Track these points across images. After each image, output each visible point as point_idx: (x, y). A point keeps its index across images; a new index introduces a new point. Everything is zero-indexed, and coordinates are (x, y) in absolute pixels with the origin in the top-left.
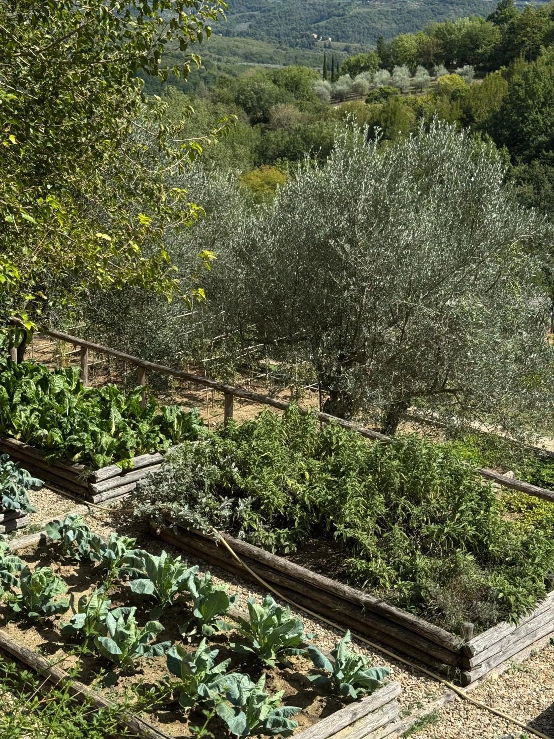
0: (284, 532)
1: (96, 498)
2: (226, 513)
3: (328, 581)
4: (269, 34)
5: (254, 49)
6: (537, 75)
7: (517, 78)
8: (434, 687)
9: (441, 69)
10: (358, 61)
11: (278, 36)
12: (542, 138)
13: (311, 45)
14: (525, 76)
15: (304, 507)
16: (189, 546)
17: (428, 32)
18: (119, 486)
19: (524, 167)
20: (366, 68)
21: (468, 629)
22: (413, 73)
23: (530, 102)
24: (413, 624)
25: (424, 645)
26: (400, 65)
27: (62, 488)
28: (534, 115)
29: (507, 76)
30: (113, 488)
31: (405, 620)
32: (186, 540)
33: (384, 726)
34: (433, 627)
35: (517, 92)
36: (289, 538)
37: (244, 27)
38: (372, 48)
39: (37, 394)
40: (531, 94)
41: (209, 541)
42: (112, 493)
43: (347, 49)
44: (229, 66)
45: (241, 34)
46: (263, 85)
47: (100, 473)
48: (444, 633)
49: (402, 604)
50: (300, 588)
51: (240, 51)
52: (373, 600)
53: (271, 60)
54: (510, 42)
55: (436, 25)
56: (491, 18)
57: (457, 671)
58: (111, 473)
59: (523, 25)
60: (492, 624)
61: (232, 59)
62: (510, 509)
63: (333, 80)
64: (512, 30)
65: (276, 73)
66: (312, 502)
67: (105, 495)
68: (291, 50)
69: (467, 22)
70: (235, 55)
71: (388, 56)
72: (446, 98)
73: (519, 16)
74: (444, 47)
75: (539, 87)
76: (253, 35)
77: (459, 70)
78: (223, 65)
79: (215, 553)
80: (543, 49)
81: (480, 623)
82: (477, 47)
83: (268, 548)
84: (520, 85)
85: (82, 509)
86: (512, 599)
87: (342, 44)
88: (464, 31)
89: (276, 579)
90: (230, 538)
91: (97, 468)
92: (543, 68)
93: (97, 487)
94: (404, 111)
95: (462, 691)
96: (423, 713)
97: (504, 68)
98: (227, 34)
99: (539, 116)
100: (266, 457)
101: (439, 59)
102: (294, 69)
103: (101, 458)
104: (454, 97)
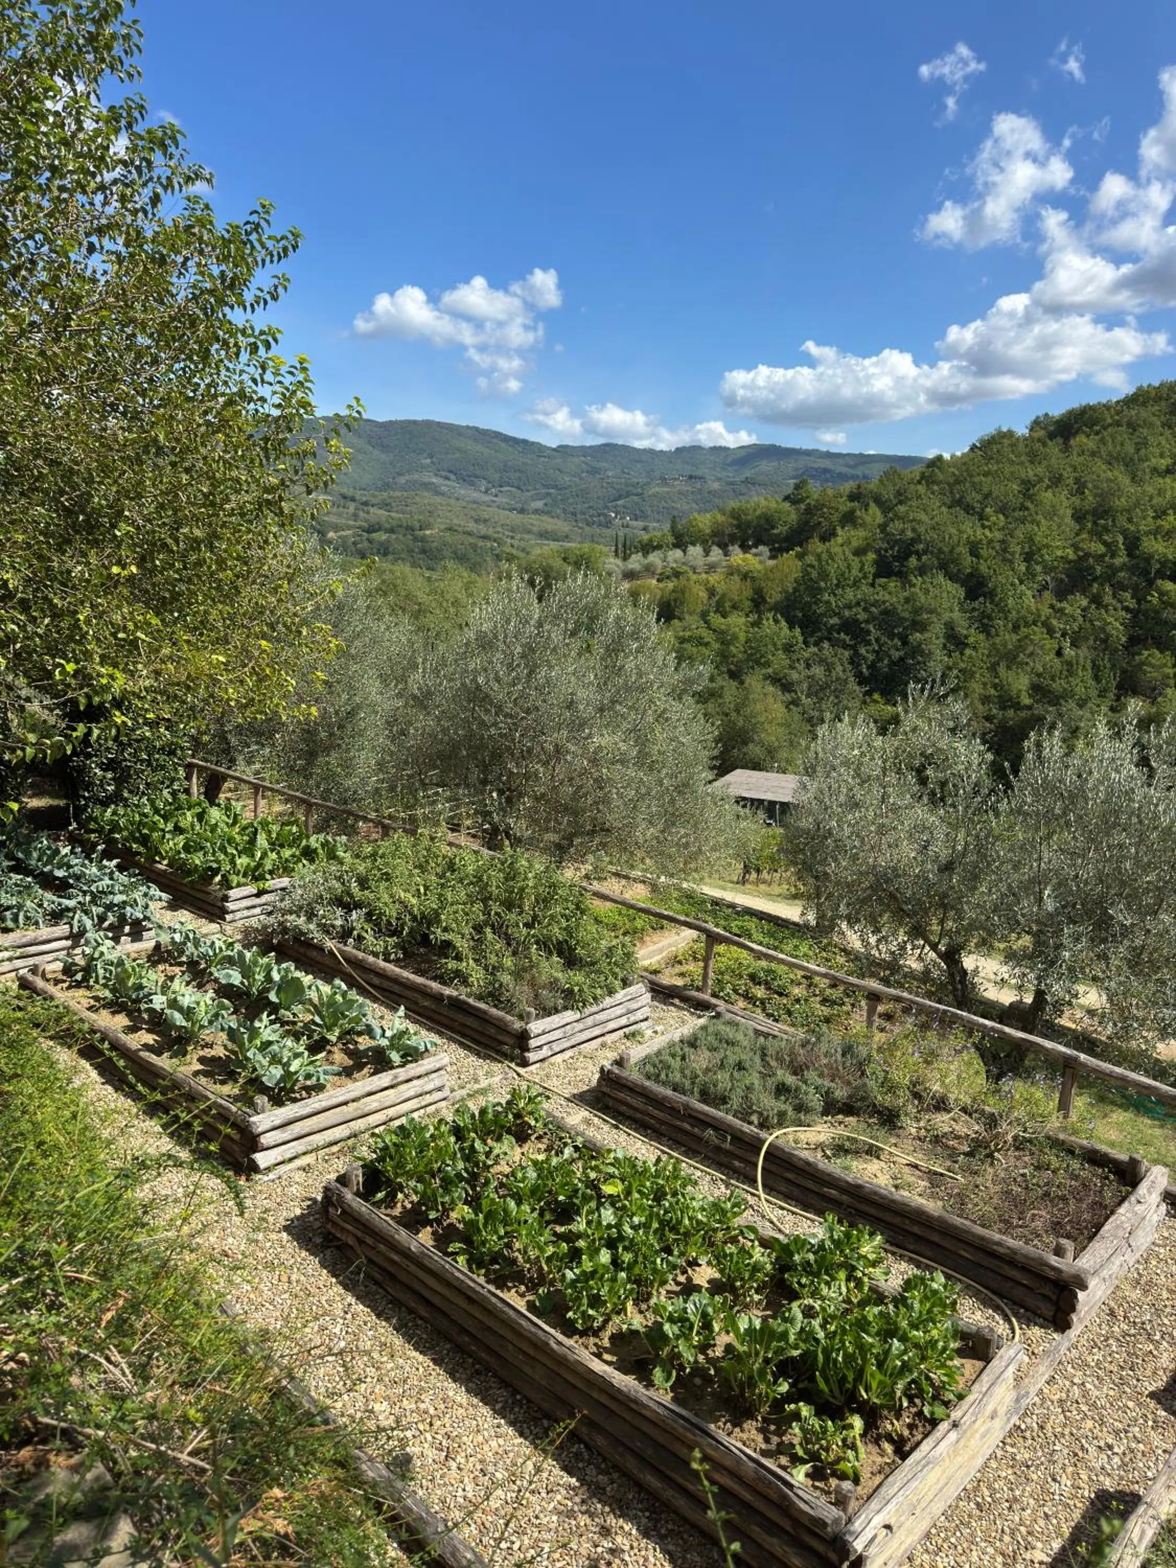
0: (392, 940)
1: (228, 917)
2: (339, 922)
3: (419, 980)
4: (564, 511)
5: (550, 528)
6: (831, 557)
7: (810, 559)
8: (496, 1067)
9: (735, 550)
10: (651, 540)
11: (574, 514)
12: (834, 621)
13: (608, 524)
14: (819, 557)
15: (414, 919)
16: (305, 956)
17: (722, 512)
18: (254, 907)
19: (814, 649)
20: (659, 547)
21: (529, 1014)
22: (707, 553)
23: (822, 584)
24: (485, 1012)
25: (493, 1031)
26: (694, 544)
27: (200, 909)
28: (826, 597)
29: (800, 556)
30: (248, 908)
31: (479, 1009)
32: (302, 950)
33: (430, 1092)
34: (501, 1014)
35: (808, 574)
36: (396, 946)
37: (539, 504)
38: (667, 526)
39: (192, 825)
40: (824, 575)
41: (320, 949)
42: (246, 913)
43: (645, 529)
44: (523, 544)
45: (536, 511)
46: (550, 561)
47: (233, 893)
48: (509, 1018)
49: (480, 998)
50: (397, 989)
51: (535, 529)
52: (455, 993)
53: (566, 537)
54: (806, 523)
55: (733, 504)
56: (787, 498)
57: (517, 1051)
58: (245, 893)
59: (819, 506)
60: (557, 1011)
61: (526, 536)
62: (695, 958)
63: (625, 558)
64: (809, 511)
65: (566, 551)
66: (422, 913)
67: (239, 915)
68: (587, 529)
69: (763, 503)
70: (529, 532)
71: (682, 535)
72: (736, 578)
73: (815, 496)
74: (738, 527)
75: (832, 570)
76: (548, 513)
77: (754, 550)
78: (516, 543)
79: (327, 961)
80: (839, 531)
81: (544, 1009)
82: (773, 527)
83: (376, 955)
84: (813, 566)
85: (214, 927)
86: (576, 989)
87: (640, 524)
88: (758, 512)
89: (376, 981)
90: (341, 946)
91: (231, 888)
92: (837, 550)
93: (230, 906)
94: (695, 590)
95: (521, 1070)
96: (476, 1086)
97: (798, 549)
98: (522, 511)
99: (832, 599)
100: (386, 874)
101: (733, 539)
102: (586, 547)
103: (234, 879)
104: (745, 576)
